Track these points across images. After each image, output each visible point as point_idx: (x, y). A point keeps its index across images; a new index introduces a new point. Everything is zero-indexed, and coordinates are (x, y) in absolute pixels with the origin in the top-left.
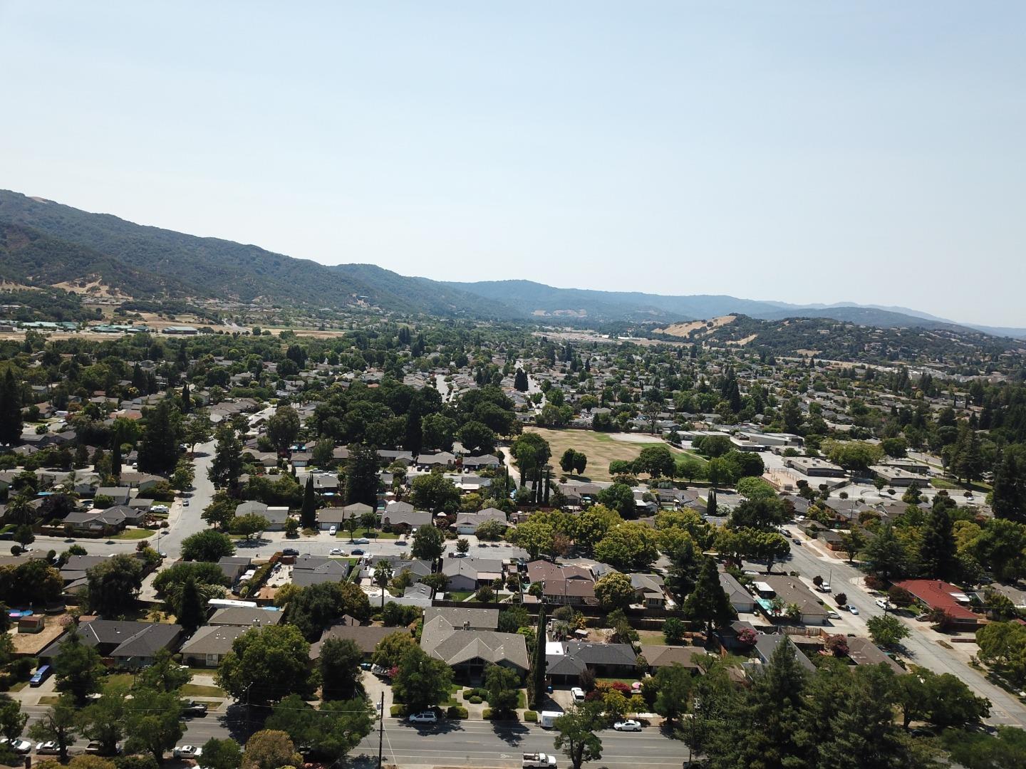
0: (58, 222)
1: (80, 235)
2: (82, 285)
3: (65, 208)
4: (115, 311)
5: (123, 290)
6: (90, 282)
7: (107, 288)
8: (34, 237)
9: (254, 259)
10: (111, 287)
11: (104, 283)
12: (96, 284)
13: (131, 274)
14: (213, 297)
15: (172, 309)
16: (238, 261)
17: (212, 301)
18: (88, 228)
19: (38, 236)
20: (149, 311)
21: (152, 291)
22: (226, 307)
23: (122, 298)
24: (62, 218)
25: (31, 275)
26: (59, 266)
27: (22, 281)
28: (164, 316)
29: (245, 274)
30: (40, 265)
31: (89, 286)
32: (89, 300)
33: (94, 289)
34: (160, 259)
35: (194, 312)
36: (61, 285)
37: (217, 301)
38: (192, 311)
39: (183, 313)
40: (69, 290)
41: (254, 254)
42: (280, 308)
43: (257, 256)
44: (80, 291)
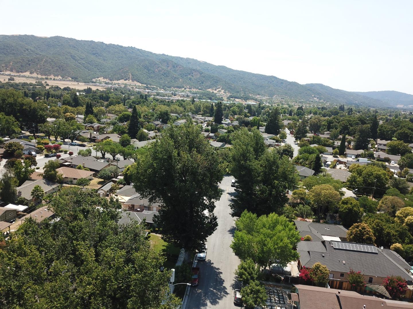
0: (207, 69)
1: (214, 73)
2: (216, 90)
3: (209, 64)
4: (227, 98)
5: (229, 91)
6: (218, 89)
7: (223, 91)
8: (201, 73)
9: (273, 81)
10: (225, 90)
11: (222, 89)
12: (220, 89)
13: (231, 86)
14: (259, 95)
15: (246, 98)
16: (267, 82)
17: (258, 96)
18: (216, 71)
19: (202, 73)
20: (238, 98)
21: (238, 92)
22: (264, 98)
23: (229, 95)
24: (208, 68)
25: (200, 86)
26: (209, 83)
27: (197, 88)
28: (243, 100)
29: (270, 87)
30: (203, 83)
31: (218, 90)
32: (218, 94)
33: (219, 91)
34: (240, 81)
35: (253, 99)
36: (209, 90)
37: (260, 96)
38: (252, 99)
39: (250, 100)
40: (211, 91)
41: (273, 79)
42: (284, 99)
43: (275, 80)
44: (215, 92)
